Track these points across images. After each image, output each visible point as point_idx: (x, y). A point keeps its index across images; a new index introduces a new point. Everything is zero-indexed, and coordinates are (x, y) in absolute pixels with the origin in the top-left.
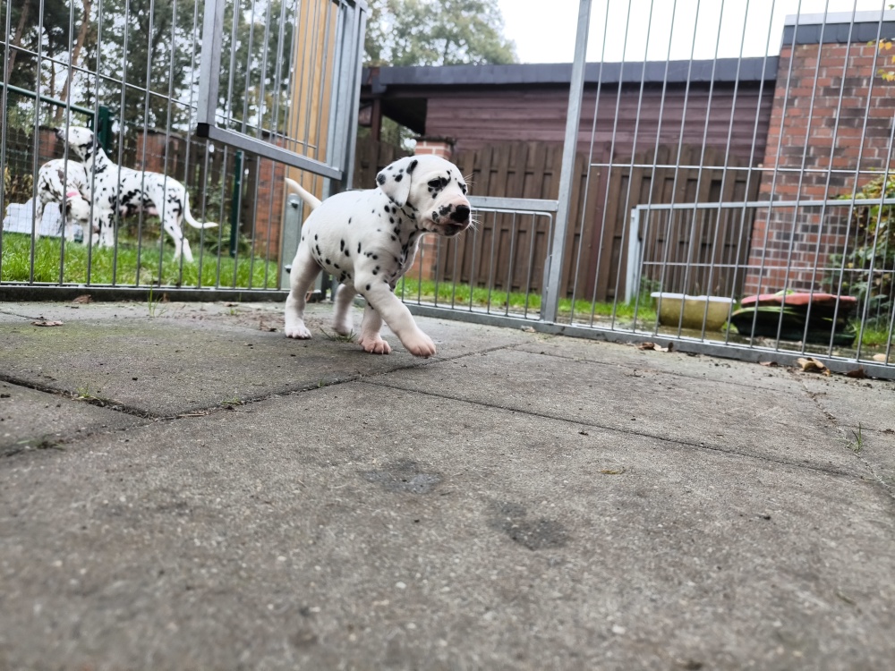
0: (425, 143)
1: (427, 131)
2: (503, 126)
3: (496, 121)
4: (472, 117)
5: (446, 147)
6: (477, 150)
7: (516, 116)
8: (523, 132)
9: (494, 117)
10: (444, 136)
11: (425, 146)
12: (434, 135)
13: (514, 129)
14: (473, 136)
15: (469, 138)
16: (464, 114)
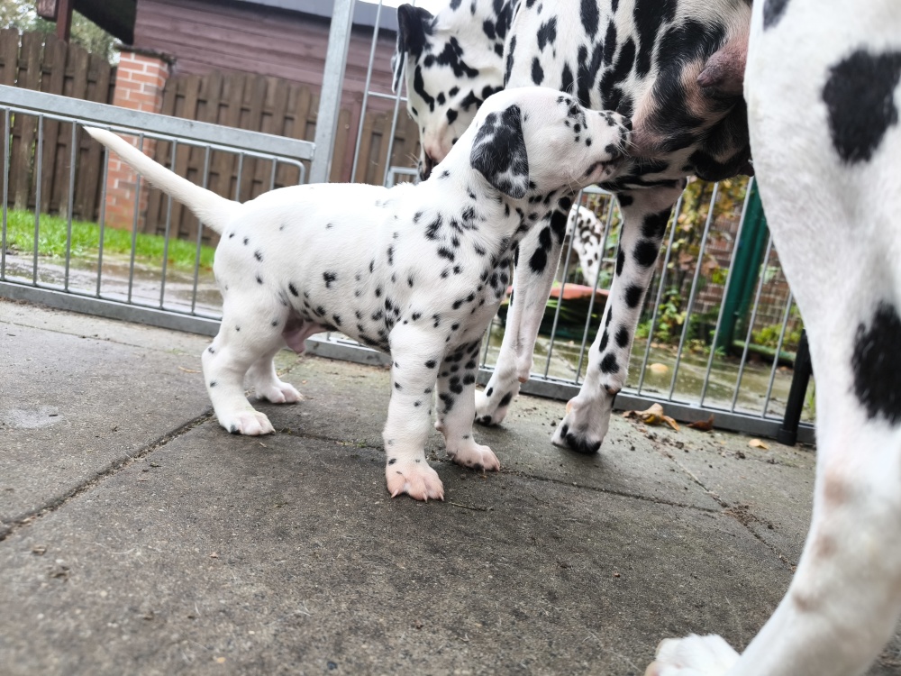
0: (133, 55)
1: (136, 40)
2: (236, 51)
3: (228, 44)
4: (198, 34)
5: (162, 65)
6: (202, 76)
7: (253, 43)
8: (261, 63)
9: (225, 39)
10: (160, 51)
11: (132, 58)
12: (146, 48)
13: (249, 58)
14: (198, 57)
15: (193, 59)
16: (186, 28)
